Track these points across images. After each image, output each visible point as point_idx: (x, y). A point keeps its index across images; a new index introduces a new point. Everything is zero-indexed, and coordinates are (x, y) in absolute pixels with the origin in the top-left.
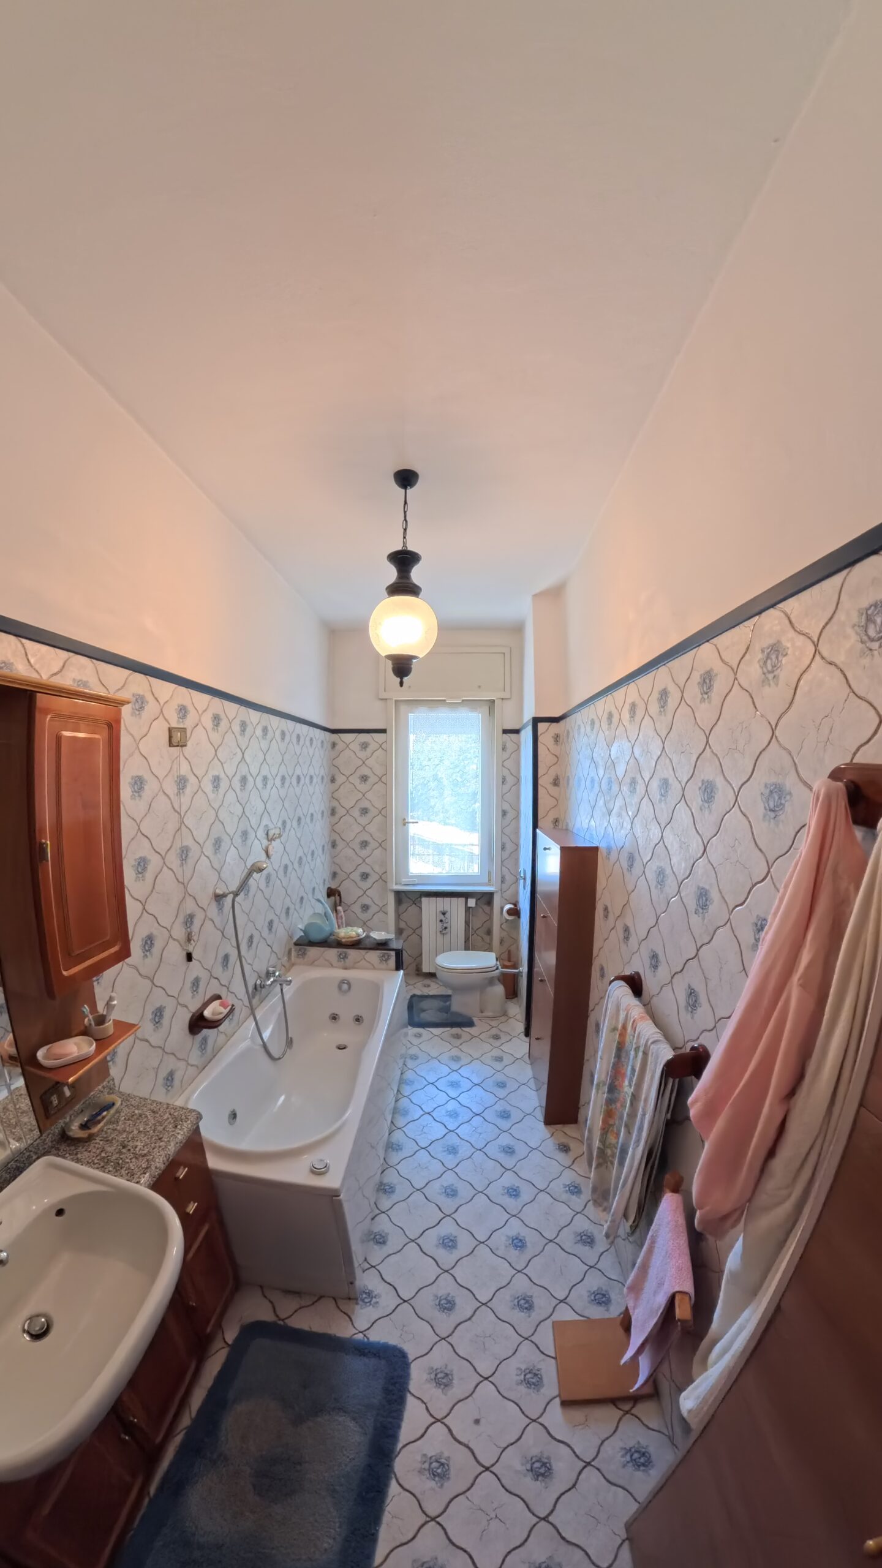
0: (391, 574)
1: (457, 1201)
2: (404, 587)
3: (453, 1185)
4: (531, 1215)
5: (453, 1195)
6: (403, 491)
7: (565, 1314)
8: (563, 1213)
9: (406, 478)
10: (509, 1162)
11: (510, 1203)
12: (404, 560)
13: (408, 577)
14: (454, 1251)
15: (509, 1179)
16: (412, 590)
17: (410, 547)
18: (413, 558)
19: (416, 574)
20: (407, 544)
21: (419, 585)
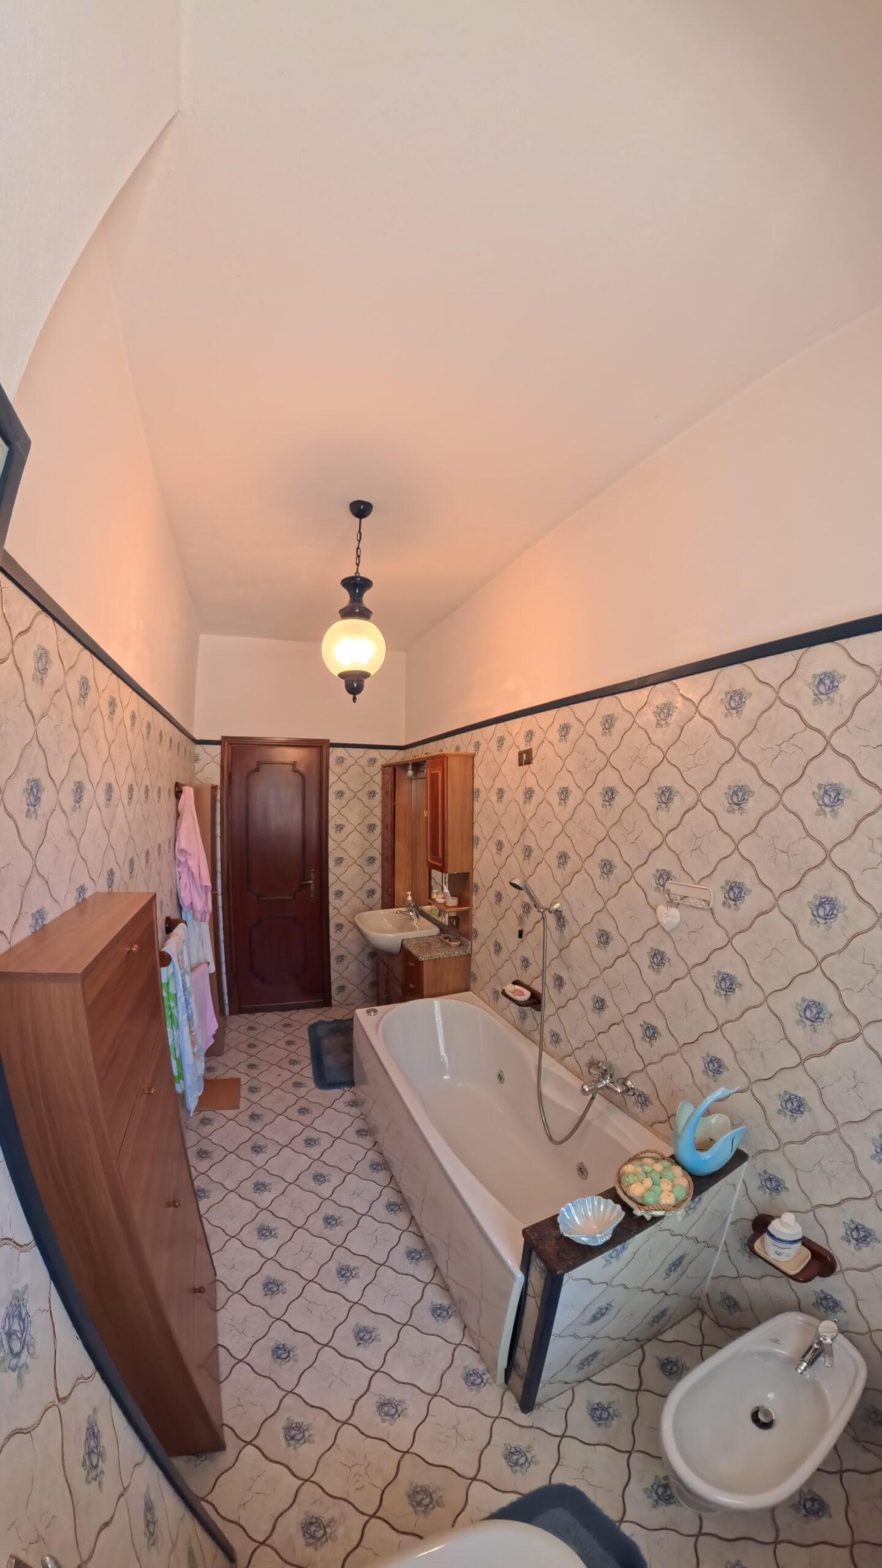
1: (312, 1171)
2: (356, 610)
3: (320, 1185)
4: (245, 1170)
5: (317, 1175)
6: (358, 520)
7: (230, 1113)
8: (215, 1174)
9: (361, 509)
10: (265, 1218)
11: (262, 1177)
12: (356, 585)
13: (360, 601)
14: (305, 1138)
15: (264, 1199)
16: (365, 614)
17: (362, 574)
18: (365, 584)
19: (368, 599)
20: (359, 571)
21: (370, 609)
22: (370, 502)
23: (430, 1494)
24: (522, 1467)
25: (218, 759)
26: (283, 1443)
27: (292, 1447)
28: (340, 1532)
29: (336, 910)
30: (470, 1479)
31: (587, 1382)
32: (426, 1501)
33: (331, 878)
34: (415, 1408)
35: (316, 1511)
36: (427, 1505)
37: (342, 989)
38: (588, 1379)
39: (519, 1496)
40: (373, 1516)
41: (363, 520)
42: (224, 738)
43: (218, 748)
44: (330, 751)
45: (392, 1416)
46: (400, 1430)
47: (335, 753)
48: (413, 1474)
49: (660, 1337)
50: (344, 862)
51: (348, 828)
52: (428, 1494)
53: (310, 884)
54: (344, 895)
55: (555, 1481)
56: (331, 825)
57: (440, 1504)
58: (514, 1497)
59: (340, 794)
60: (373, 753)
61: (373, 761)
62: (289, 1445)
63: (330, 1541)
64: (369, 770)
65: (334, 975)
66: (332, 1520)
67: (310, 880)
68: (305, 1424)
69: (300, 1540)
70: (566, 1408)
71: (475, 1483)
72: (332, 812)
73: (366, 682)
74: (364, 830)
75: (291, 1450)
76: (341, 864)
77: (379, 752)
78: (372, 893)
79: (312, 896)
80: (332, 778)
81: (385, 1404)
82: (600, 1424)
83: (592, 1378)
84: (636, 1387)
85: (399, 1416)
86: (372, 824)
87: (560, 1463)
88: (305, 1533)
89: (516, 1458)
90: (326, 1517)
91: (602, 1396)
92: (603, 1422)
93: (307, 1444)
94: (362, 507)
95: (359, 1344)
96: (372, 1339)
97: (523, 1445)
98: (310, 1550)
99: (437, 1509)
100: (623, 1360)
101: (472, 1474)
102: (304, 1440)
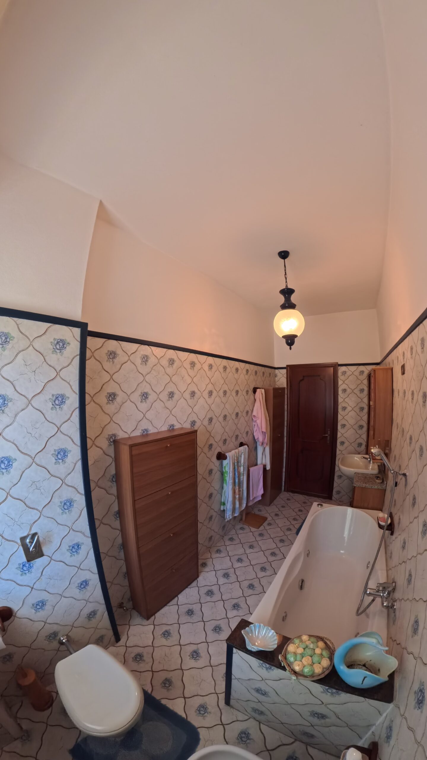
0: (282, 299)
1: (263, 565)
2: (288, 305)
3: (261, 571)
4: (240, 551)
5: (263, 568)
6: (283, 260)
7: (253, 529)
8: (229, 548)
9: (284, 255)
10: (231, 571)
11: (244, 557)
12: (287, 292)
13: (290, 300)
14: (273, 552)
15: (237, 565)
16: (292, 306)
17: (289, 287)
18: (291, 291)
19: (294, 298)
20: (288, 285)
21: (295, 303)
22: (288, 251)
23: (170, 685)
24: (199, 714)
25: (285, 376)
26: (161, 633)
27: (161, 636)
28: (141, 665)
29: (340, 451)
30: (184, 696)
31: (258, 723)
32: (167, 685)
33: (339, 435)
34: (201, 663)
35: (145, 654)
36: (165, 686)
37: (338, 492)
38: (260, 723)
39: (185, 718)
40: (153, 671)
41: (286, 260)
42: (287, 366)
43: (285, 371)
44: (339, 368)
45: (193, 657)
46: (189, 663)
47: (341, 369)
48: (175, 677)
49: (308, 747)
50: (346, 426)
51: (349, 408)
52: (170, 684)
53: (327, 436)
54: (345, 444)
55: (199, 730)
56: (340, 407)
57: (168, 690)
58: (184, 716)
59: (345, 391)
60: (362, 368)
61: (362, 372)
62: (161, 635)
63: (137, 663)
64: (360, 377)
65: (335, 485)
66: (144, 661)
67: (327, 434)
68: (172, 635)
69: (133, 655)
70: (238, 720)
71: (183, 699)
72: (340, 400)
73: (296, 339)
74: (358, 411)
75: (160, 637)
76: (345, 428)
77: (365, 367)
78: (360, 445)
79: (328, 442)
80: (340, 382)
81: (196, 653)
82: (238, 739)
83: (261, 724)
84: (269, 748)
85: (195, 659)
86: (362, 407)
87: (209, 729)
88: (136, 655)
89: (202, 709)
90: (145, 658)
91: (254, 733)
92: (240, 740)
93: (165, 639)
94: (283, 254)
95: (213, 630)
96: (218, 633)
97: (210, 709)
98: (131, 659)
99: (166, 690)
100: (282, 735)
101: (186, 696)
102: (166, 638)
